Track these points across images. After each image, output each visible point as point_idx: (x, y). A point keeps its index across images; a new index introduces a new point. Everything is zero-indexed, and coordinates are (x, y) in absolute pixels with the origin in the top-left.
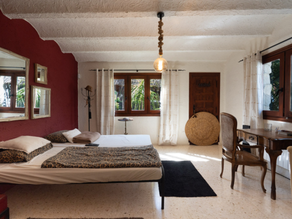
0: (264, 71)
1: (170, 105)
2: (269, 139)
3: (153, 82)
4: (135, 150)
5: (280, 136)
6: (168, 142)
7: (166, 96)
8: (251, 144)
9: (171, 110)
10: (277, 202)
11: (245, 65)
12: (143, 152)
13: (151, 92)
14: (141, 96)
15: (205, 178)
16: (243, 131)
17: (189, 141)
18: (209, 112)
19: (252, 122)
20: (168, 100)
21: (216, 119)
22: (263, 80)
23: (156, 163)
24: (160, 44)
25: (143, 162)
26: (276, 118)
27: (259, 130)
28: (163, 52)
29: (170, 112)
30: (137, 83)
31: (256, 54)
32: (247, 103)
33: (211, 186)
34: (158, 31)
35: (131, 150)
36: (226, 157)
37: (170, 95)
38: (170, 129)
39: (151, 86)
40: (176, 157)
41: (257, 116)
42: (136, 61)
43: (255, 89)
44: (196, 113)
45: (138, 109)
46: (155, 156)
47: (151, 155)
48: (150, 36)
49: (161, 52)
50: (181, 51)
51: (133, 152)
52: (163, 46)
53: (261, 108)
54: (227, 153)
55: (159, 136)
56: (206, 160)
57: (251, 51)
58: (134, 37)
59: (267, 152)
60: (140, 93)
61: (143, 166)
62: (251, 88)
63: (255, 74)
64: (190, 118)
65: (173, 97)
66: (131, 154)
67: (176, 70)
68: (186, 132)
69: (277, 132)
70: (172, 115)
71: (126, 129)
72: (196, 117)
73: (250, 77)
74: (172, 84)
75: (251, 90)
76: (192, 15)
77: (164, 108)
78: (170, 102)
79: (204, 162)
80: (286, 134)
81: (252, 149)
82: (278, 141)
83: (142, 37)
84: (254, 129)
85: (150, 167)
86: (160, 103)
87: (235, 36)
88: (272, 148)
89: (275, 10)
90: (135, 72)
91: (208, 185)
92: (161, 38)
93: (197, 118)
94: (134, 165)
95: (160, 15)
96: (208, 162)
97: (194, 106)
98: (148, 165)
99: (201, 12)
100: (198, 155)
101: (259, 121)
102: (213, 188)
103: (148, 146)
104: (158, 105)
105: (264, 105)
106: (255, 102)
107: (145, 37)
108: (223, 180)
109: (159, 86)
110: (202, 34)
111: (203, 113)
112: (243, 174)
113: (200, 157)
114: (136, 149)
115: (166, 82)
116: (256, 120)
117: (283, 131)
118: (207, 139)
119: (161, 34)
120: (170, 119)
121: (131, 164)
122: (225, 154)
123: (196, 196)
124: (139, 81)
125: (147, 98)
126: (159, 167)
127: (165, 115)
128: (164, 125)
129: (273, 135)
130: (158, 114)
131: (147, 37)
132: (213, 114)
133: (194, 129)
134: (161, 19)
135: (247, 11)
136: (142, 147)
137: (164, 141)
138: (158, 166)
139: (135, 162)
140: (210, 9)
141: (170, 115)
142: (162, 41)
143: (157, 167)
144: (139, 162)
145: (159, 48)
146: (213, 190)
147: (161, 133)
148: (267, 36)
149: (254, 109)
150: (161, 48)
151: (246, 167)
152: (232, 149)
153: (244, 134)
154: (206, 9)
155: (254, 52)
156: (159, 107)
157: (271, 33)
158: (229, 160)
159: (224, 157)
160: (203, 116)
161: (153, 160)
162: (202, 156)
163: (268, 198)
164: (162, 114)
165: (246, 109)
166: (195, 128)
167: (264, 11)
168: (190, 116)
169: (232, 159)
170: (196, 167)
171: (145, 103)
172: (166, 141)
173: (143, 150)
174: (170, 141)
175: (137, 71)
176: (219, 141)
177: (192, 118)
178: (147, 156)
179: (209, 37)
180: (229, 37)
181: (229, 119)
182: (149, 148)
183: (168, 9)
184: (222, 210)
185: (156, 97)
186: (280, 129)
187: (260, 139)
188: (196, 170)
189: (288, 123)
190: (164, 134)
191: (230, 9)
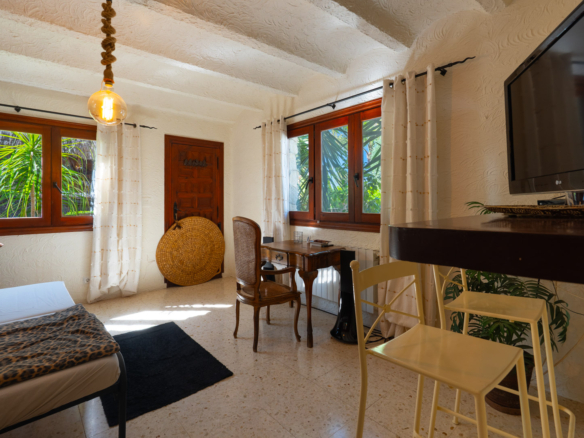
0: (290, 149)
1: (120, 204)
2: (303, 255)
3: (69, 145)
4: (25, 330)
5: (314, 249)
6: (113, 291)
7: (108, 182)
8: (279, 267)
9: (124, 215)
10: (316, 349)
11: (264, 135)
12: (55, 329)
13: (63, 168)
14: (32, 179)
15: (207, 349)
16: (267, 247)
17: (166, 281)
18: (205, 216)
19: (276, 230)
20: (116, 191)
21: (217, 229)
22: (289, 163)
23: (102, 346)
24: (107, 59)
25: (62, 354)
26: (305, 223)
27: (286, 242)
28: (115, 79)
29: (120, 220)
30: (15, 142)
31: (279, 121)
32: (268, 199)
33: (220, 361)
34: (102, 25)
35: (9, 333)
36: (244, 296)
37: (120, 180)
38: (121, 258)
39: (63, 155)
40: (141, 322)
41: (282, 222)
42: (13, 81)
43: (278, 176)
44: (180, 219)
45: (29, 214)
46: (97, 330)
47: (83, 332)
48: (71, 29)
49: (108, 78)
50: (150, 86)
51: (21, 337)
52: (113, 65)
53: (287, 207)
54: (244, 289)
55: (88, 280)
56: (204, 313)
57: (272, 115)
58: (16, 17)
59: (301, 275)
60: (25, 171)
61: (61, 367)
62: (273, 175)
63: (279, 153)
64: (166, 230)
65: (127, 186)
66: (12, 344)
67: (135, 126)
68: (158, 263)
69: (309, 244)
70: (124, 225)
72: (179, 227)
73: (272, 155)
74: (125, 155)
75: (273, 179)
76: (182, 20)
77: (103, 210)
78: (120, 197)
79: (201, 317)
80: (319, 245)
81: (276, 276)
82: (314, 256)
83: (46, 25)
84: (279, 243)
85: (84, 362)
86: (91, 200)
87: (251, 84)
88: (306, 269)
89: (305, 61)
90: (12, 111)
91: (214, 359)
92: (108, 45)
93: (182, 231)
94: (32, 371)
96: (207, 315)
97: (175, 205)
98: (77, 359)
99: (199, 20)
100: (187, 306)
101: (285, 228)
102: (224, 363)
103: (68, 310)
104: (86, 203)
105: (291, 203)
106: (279, 199)
107: (54, 27)
108: (239, 341)
109: (88, 156)
110: (196, 63)
111: (194, 218)
112: (268, 320)
113: (192, 309)
114: (26, 325)
115: (108, 148)
116: (281, 226)
117: (316, 241)
118: (202, 269)
119: (108, 35)
120: (119, 235)
121: (20, 371)
122: (242, 292)
123: (195, 392)
124: (21, 138)
125: (51, 186)
126: (111, 355)
127: (106, 227)
128: (105, 251)
129: (304, 249)
130: (86, 224)
131: (61, 29)
132: (211, 219)
133: (175, 253)
135: (271, 48)
136: (45, 318)
137: (105, 289)
138: (108, 353)
139: (35, 363)
140: (216, 23)
141: (120, 228)
142: (113, 53)
143: (106, 356)
144: (49, 360)
145: (104, 67)
146: (224, 367)
147: (96, 272)
148: (293, 95)
149: (278, 209)
150: (109, 67)
151: (273, 308)
152: (253, 281)
153: (268, 251)
154: (208, 19)
155: (276, 117)
156: (89, 206)
157: (297, 93)
158: (249, 301)
159: (241, 298)
160: (193, 224)
161: (91, 341)
162: (195, 306)
163: (303, 348)
164: (97, 224)
165: (267, 210)
166: (177, 250)
167: (293, 57)
168: (167, 227)
169: (254, 299)
170: (188, 331)
171: (44, 199)
172: (109, 289)
173: (54, 324)
174: (121, 287)
175: (18, 109)
176: (223, 271)
177: (171, 231)
178: (70, 336)
179: (209, 72)
180: (241, 82)
181: (247, 227)
182: (71, 313)
184: (245, 397)
185: (80, 183)
186: (312, 239)
187: (291, 256)
188: (187, 338)
189: (320, 229)
190: (104, 274)
191: (249, 36)
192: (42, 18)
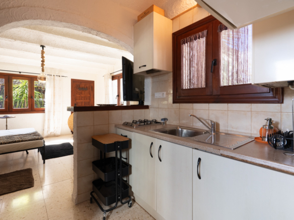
1: (54, 104)
6: (52, 134)
7: (50, 97)
9: (56, 108)
11: (105, 79)
13: (35, 91)
14: (25, 95)
17: (71, 131)
28: (45, 70)
29: (54, 109)
31: (109, 75)
34: (41, 56)
37: (54, 96)
38: (54, 123)
39: (35, 86)
45: (24, 107)
49: (43, 70)
52: (44, 66)
55: (44, 130)
60: (23, 93)
65: (57, 97)
67: (59, 76)
68: (68, 125)
70: (56, 111)
71: (6, 125)
74: (56, 87)
77: (49, 106)
78: (54, 101)
85: (35, 140)
86: (44, 102)
90: (18, 73)
92: (43, 61)
95: (43, 47)
97: (75, 104)
98: (33, 139)
104: (43, 103)
109: (44, 87)
115: (50, 85)
120: (54, 115)
124: (21, 82)
125: (31, 97)
127: (49, 112)
128: (49, 120)
130: (42, 111)
134: (43, 49)
137: (49, 133)
138: (41, 139)
141: (54, 112)
142: (44, 63)
147: (46, 127)
150: (43, 67)
156: (44, 105)
157: (115, 65)
164: (46, 111)
168: (72, 112)
171: (29, 102)
172: (51, 133)
174: (55, 132)
175: (20, 72)
183: (48, 45)
185: (41, 96)
190: (49, 128)
192: (26, 51)
